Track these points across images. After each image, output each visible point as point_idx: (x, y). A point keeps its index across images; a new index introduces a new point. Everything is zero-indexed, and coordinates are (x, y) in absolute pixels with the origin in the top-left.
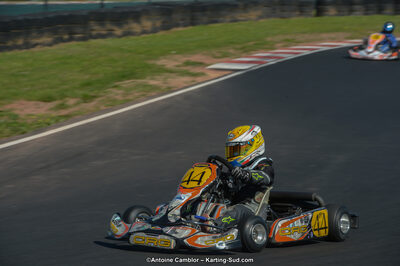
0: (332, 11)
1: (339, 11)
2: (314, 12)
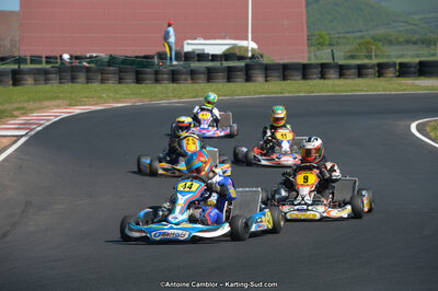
0: (29, 80)
1: (35, 80)
2: (11, 82)
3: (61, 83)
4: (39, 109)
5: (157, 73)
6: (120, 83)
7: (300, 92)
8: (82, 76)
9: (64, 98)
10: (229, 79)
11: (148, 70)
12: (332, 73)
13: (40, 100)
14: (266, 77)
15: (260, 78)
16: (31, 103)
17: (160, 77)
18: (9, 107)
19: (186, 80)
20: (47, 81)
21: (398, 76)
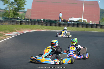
0: (24, 23)
1: (26, 24)
2: (20, 24)
4: (23, 30)
6: (46, 26)
8: (37, 23)
9: (30, 28)
10: (73, 26)
11: (53, 23)
12: (99, 27)
13: (24, 28)
15: (81, 27)
16: (22, 29)
17: (56, 25)
18: (16, 29)
19: (62, 26)
20: (28, 24)
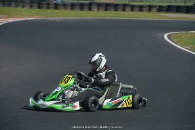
3: (4, 6)
5: (48, 4)
6: (31, 8)
7: (114, 17)
8: (13, 4)
10: (81, 9)
11: (44, 3)
12: (128, 9)
14: (99, 9)
15: (95, 9)
17: (50, 6)
21: (158, 12)
